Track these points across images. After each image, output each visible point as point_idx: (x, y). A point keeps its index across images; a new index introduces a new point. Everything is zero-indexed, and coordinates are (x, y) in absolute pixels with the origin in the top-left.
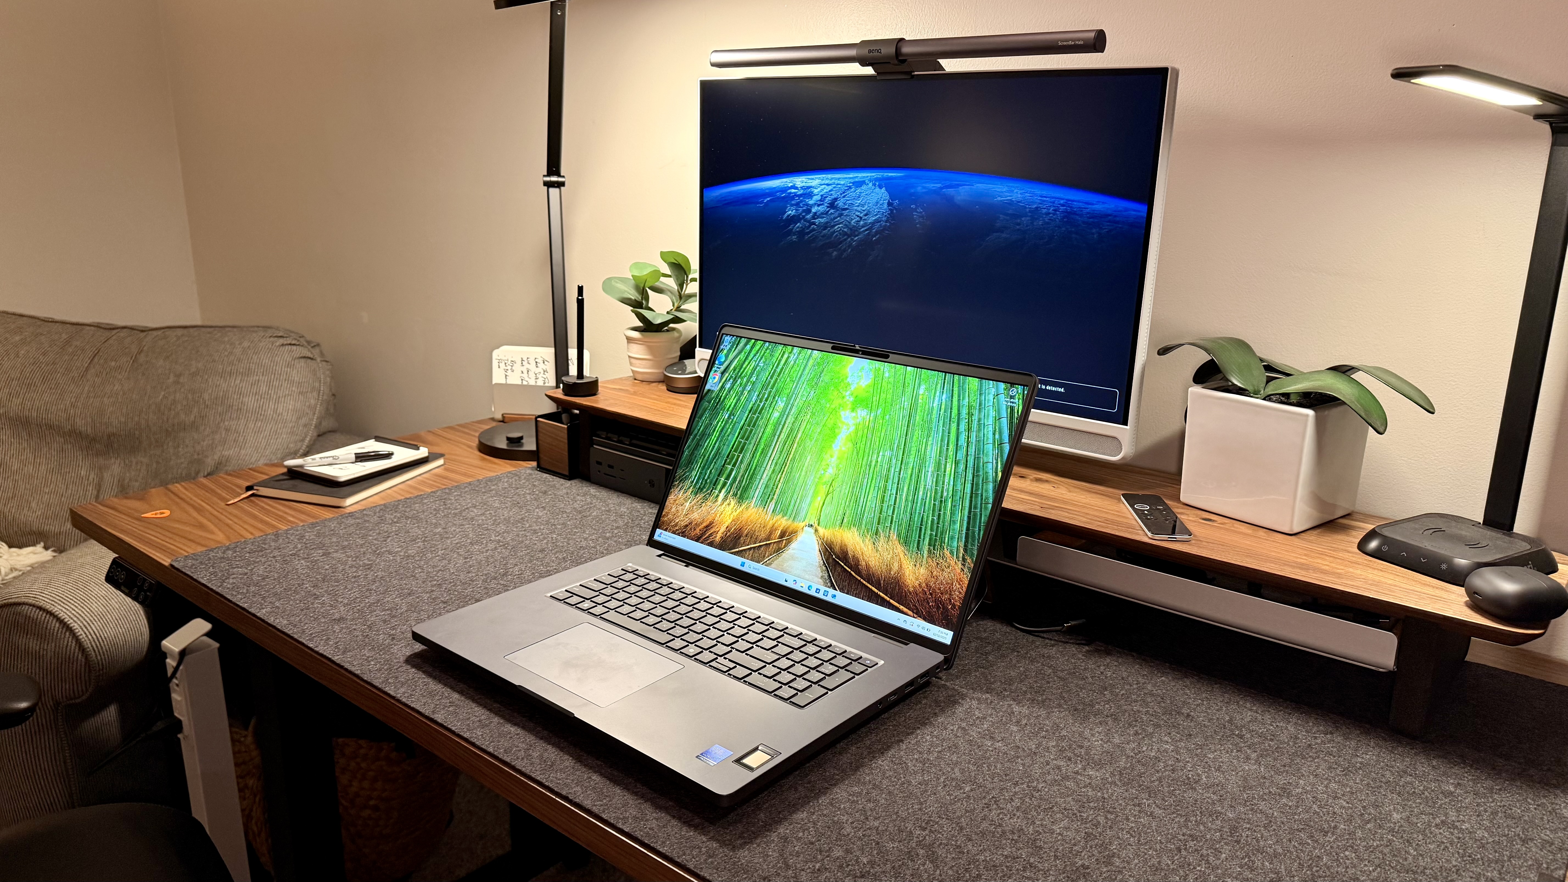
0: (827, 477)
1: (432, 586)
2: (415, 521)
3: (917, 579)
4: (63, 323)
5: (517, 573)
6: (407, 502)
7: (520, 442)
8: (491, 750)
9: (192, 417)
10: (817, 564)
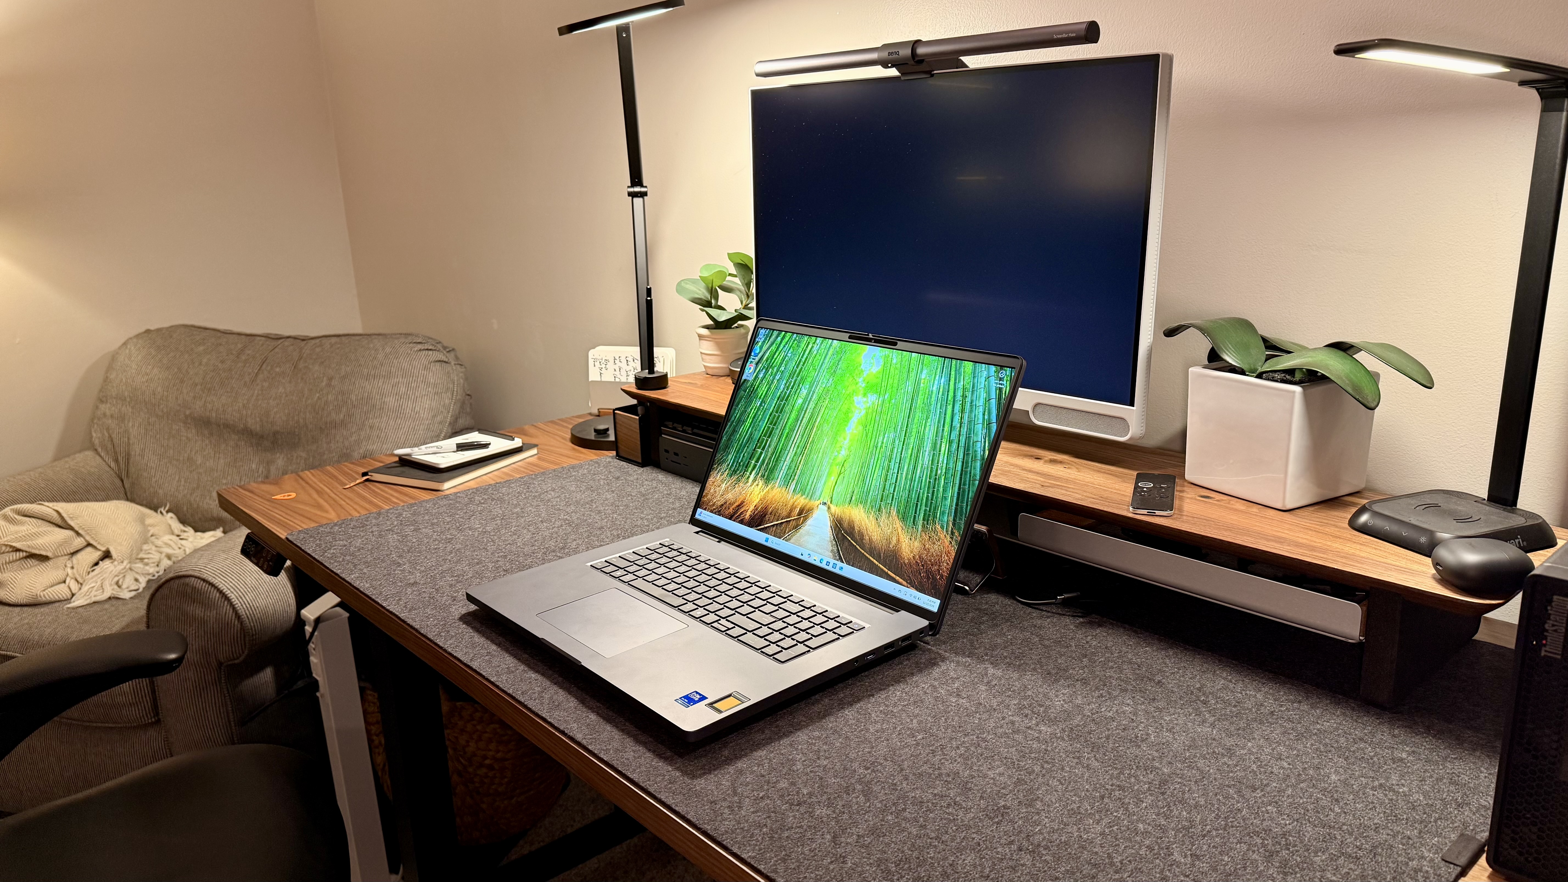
0: (840, 459)
1: (499, 557)
2: (499, 502)
3: (911, 552)
4: (239, 334)
5: (574, 547)
6: (496, 486)
7: (606, 433)
8: (510, 691)
9: (342, 416)
10: (829, 539)
